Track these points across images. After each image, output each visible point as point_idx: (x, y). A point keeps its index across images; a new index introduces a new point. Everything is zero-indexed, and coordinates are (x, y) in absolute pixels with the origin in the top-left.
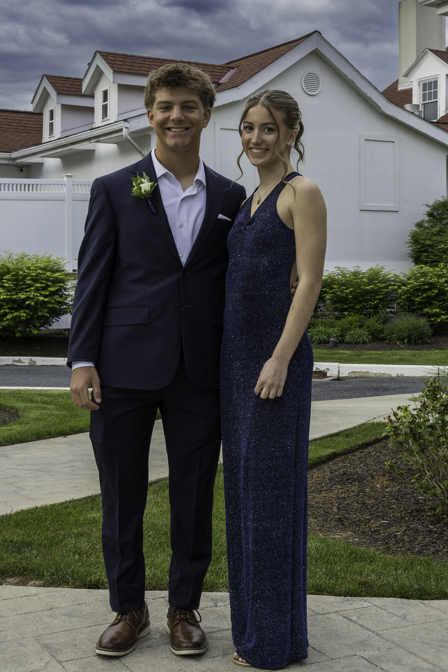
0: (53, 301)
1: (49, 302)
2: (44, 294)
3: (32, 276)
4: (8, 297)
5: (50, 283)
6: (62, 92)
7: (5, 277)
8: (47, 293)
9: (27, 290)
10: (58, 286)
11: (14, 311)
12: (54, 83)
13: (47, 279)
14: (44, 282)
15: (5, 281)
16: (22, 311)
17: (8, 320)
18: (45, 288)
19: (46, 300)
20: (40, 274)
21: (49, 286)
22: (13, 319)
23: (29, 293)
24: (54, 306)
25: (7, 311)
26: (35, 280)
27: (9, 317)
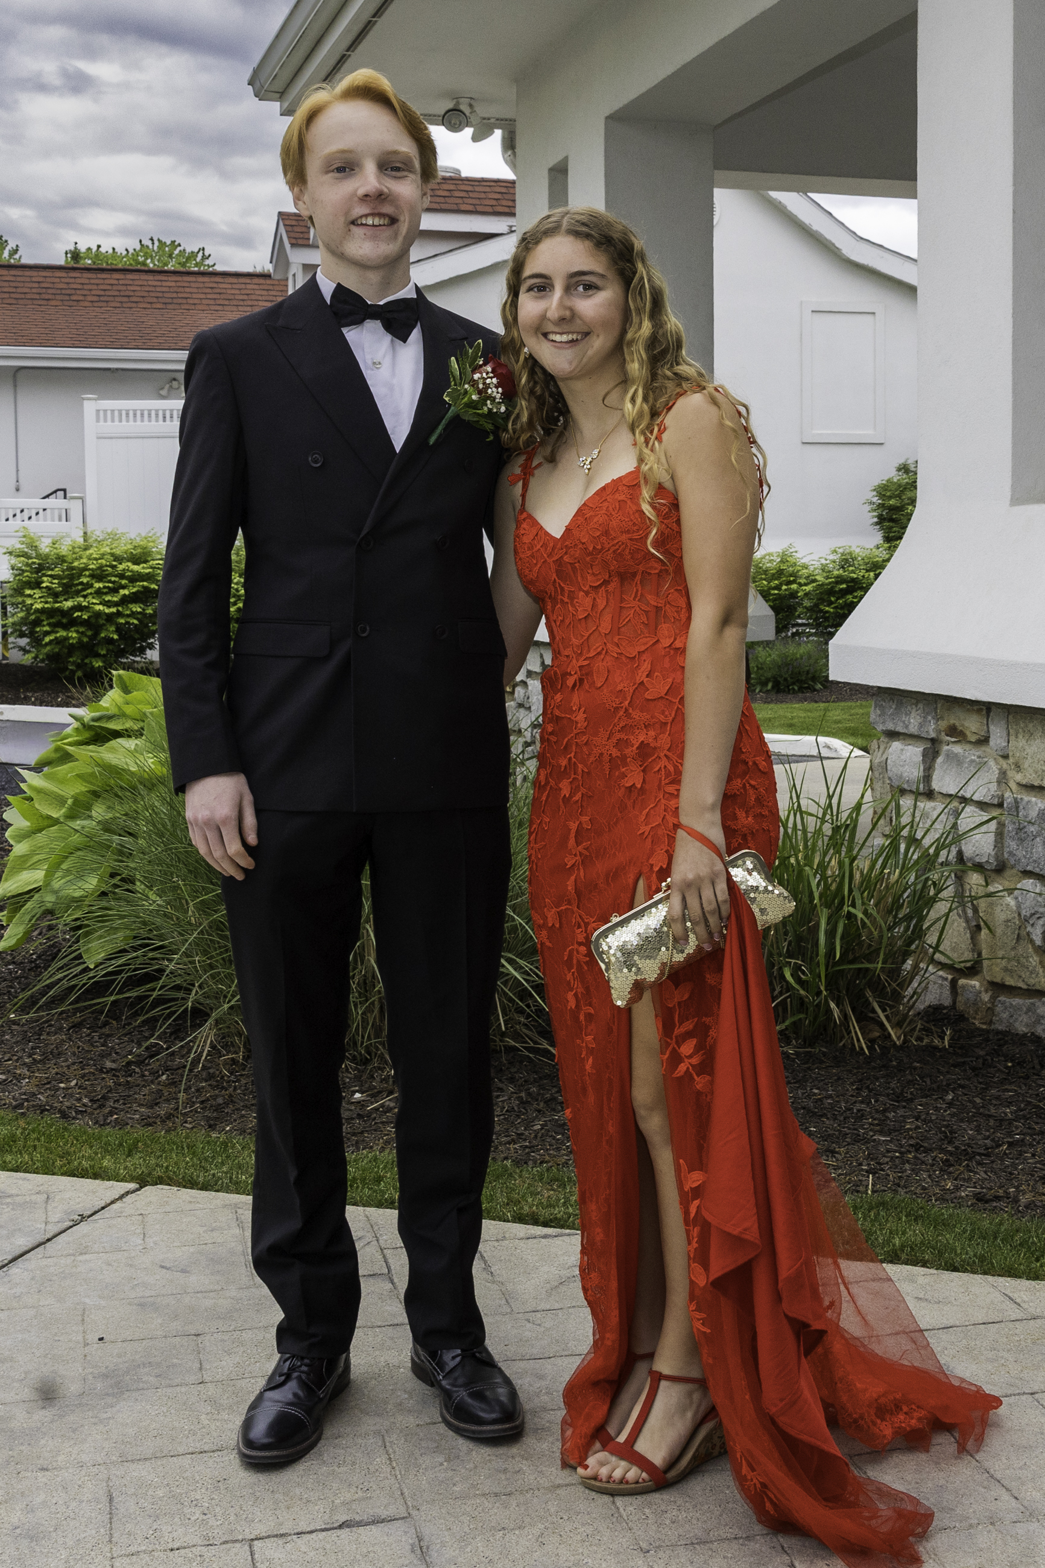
0: (128, 612)
1: (119, 614)
2: (109, 601)
3: (92, 570)
4: (46, 606)
5: (124, 582)
6: (300, 242)
7: (50, 573)
8: (115, 599)
9: (85, 593)
10: (139, 586)
11: (59, 630)
12: (292, 226)
13: (122, 576)
14: (113, 579)
15: (45, 579)
16: (73, 629)
17: (47, 644)
18: (114, 591)
19: (114, 610)
20: (107, 566)
21: (124, 587)
22: (57, 641)
23: (82, 599)
24: (128, 620)
25: (47, 628)
26: (99, 575)
27: (47, 639)
